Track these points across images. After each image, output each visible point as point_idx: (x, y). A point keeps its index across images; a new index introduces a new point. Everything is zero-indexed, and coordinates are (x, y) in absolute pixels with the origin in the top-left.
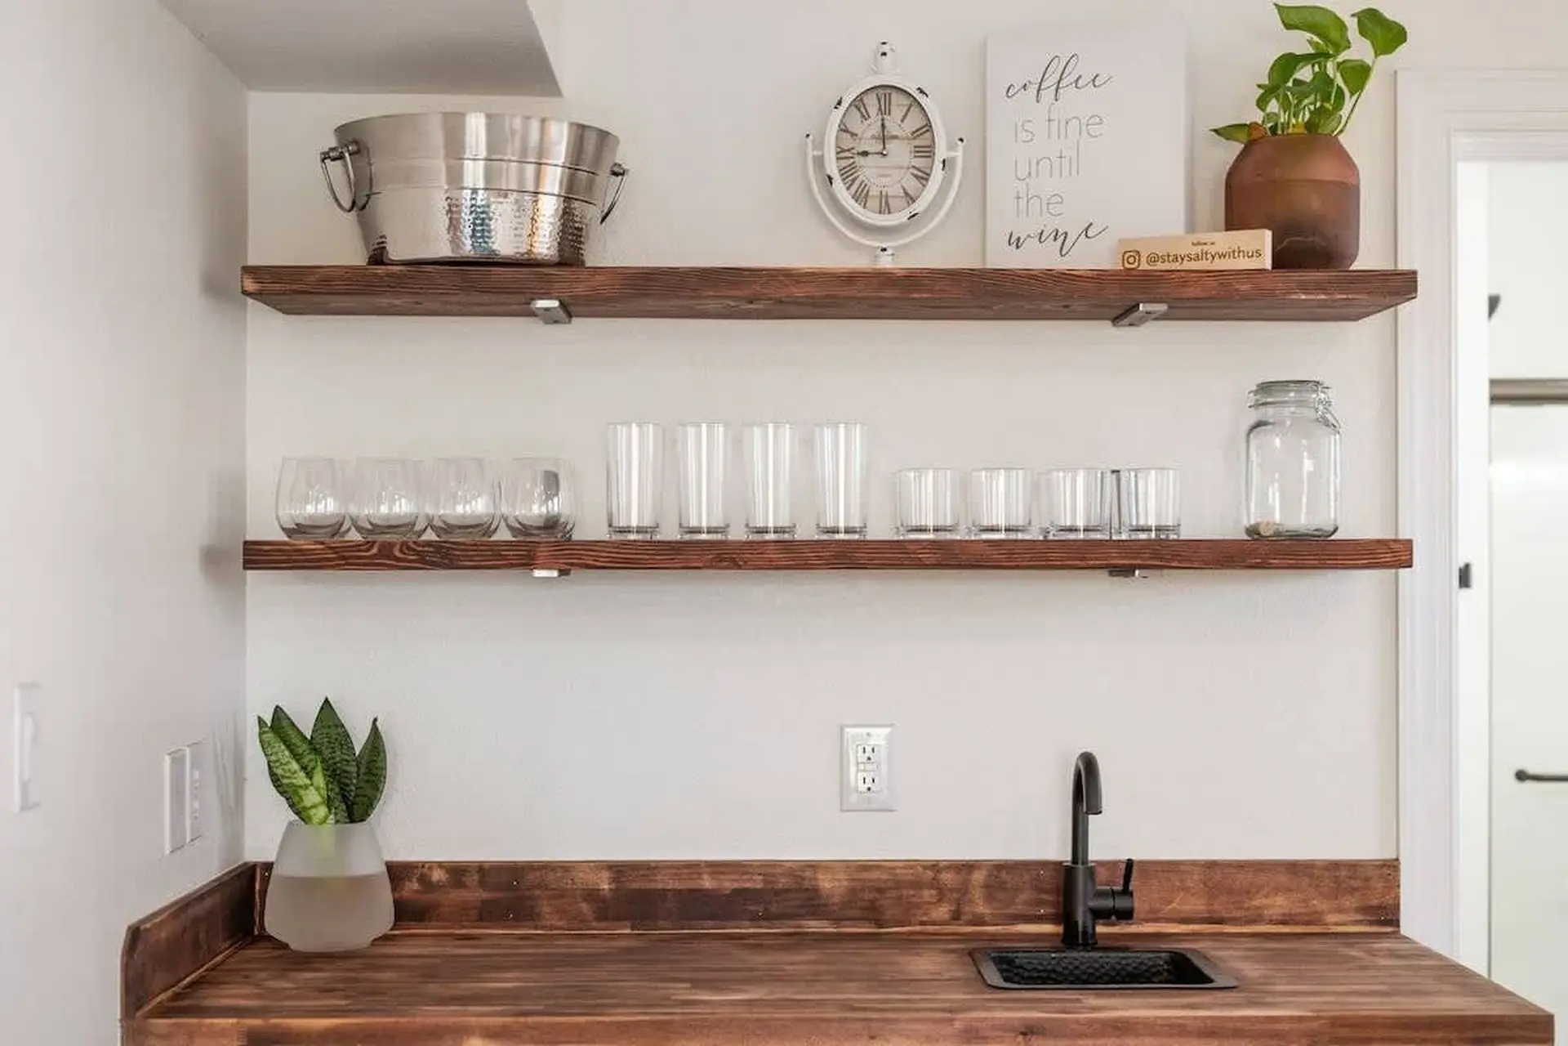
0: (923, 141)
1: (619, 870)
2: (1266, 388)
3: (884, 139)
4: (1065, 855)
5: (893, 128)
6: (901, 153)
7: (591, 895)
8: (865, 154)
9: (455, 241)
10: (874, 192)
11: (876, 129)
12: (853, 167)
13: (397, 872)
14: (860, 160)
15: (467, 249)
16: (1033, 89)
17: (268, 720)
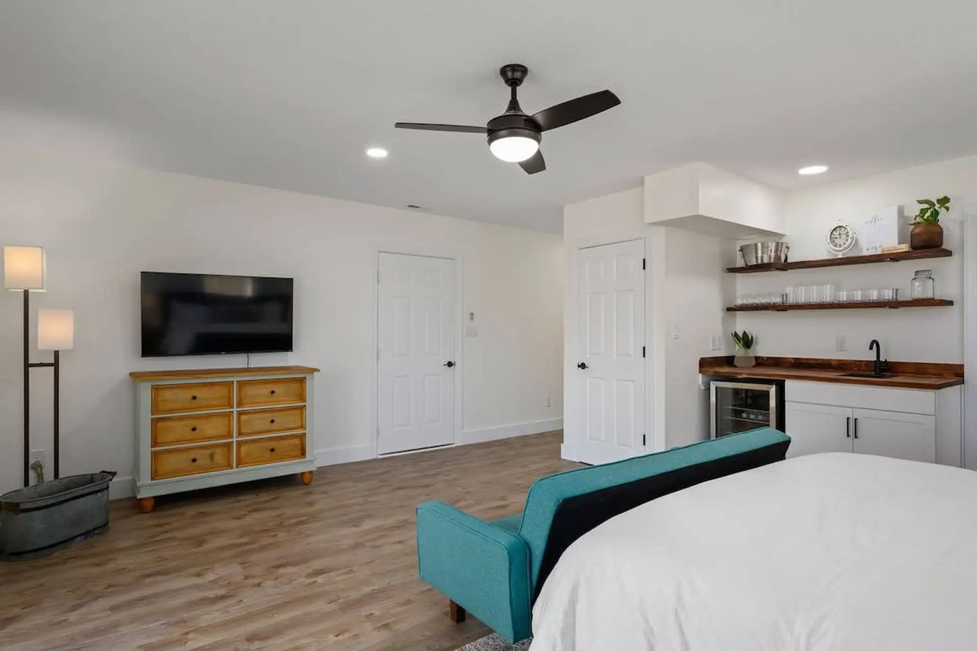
0: (847, 235)
1: (795, 359)
2: (917, 272)
3: (840, 234)
4: (875, 359)
5: (841, 233)
6: (843, 237)
7: (790, 362)
8: (836, 238)
9: (757, 262)
10: (838, 244)
11: (838, 233)
12: (834, 241)
13: (757, 358)
14: (835, 239)
15: (760, 262)
16: (870, 223)
17: (733, 334)
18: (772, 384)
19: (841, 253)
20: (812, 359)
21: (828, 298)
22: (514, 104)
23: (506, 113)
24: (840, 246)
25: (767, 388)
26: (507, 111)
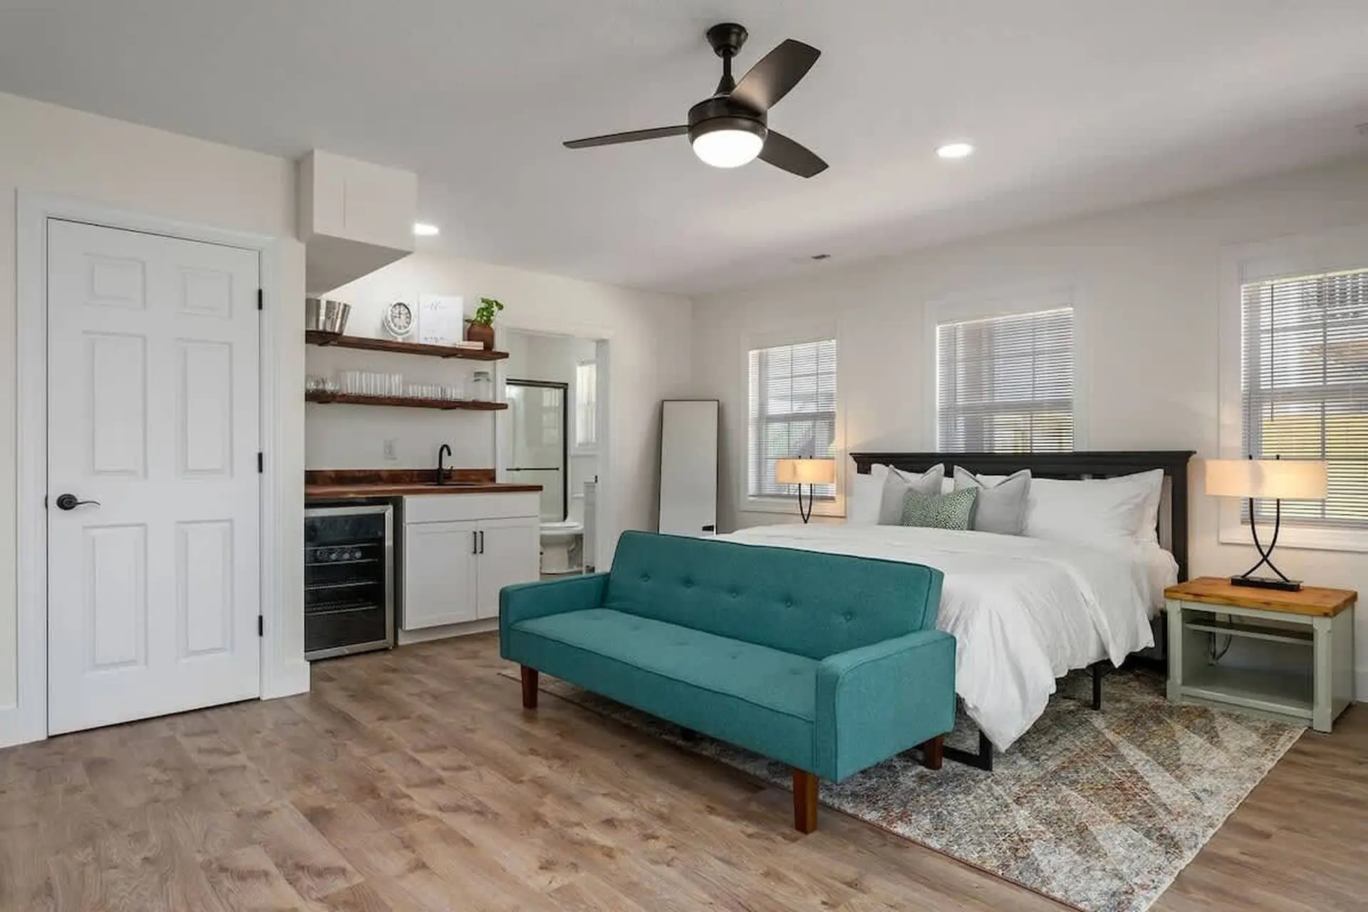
0: (408, 316)
3: (399, 313)
5: (401, 311)
6: (403, 317)
8: (395, 317)
10: (398, 325)
14: (394, 319)
16: (430, 308)
18: (387, 504)
19: (402, 337)
20: (359, 471)
21: (397, 392)
22: (727, 83)
23: (715, 95)
24: (400, 328)
25: (382, 510)
26: (718, 92)
